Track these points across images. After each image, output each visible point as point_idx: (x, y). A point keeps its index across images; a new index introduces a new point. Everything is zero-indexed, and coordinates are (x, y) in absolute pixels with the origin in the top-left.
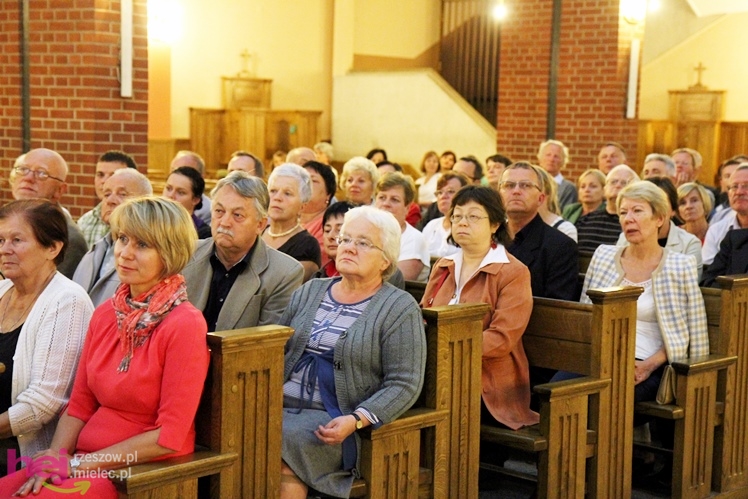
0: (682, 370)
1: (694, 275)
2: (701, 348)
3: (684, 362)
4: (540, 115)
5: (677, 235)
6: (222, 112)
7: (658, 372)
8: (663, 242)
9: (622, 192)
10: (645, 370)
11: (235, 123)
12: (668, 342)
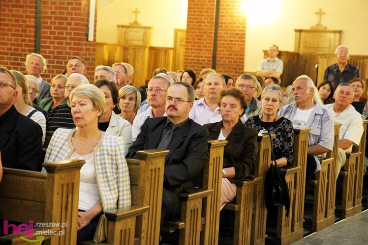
0: (112, 218)
1: (122, 150)
2: (126, 201)
3: (114, 212)
4: (29, 36)
5: (117, 121)
7: (96, 220)
8: (103, 126)
9: (74, 91)
10: (86, 218)
12: (104, 198)
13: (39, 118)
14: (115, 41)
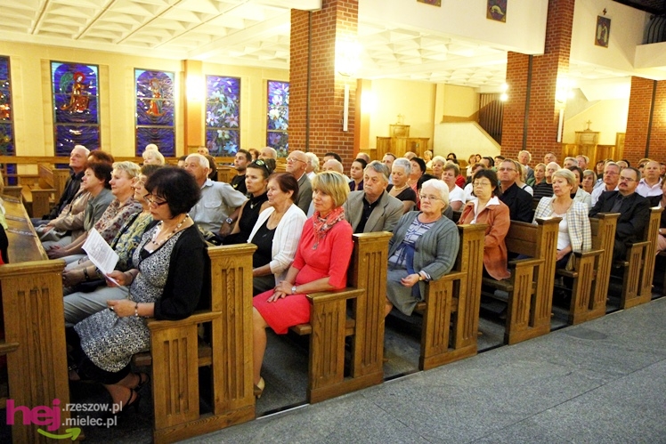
0: (578, 255)
1: (586, 212)
2: (588, 246)
3: (580, 252)
4: (520, 140)
5: (581, 193)
6: (390, 138)
7: (567, 256)
8: (573, 196)
9: (554, 173)
10: (561, 254)
11: (394, 143)
12: (573, 242)
13: (529, 190)
14: (573, 142)
